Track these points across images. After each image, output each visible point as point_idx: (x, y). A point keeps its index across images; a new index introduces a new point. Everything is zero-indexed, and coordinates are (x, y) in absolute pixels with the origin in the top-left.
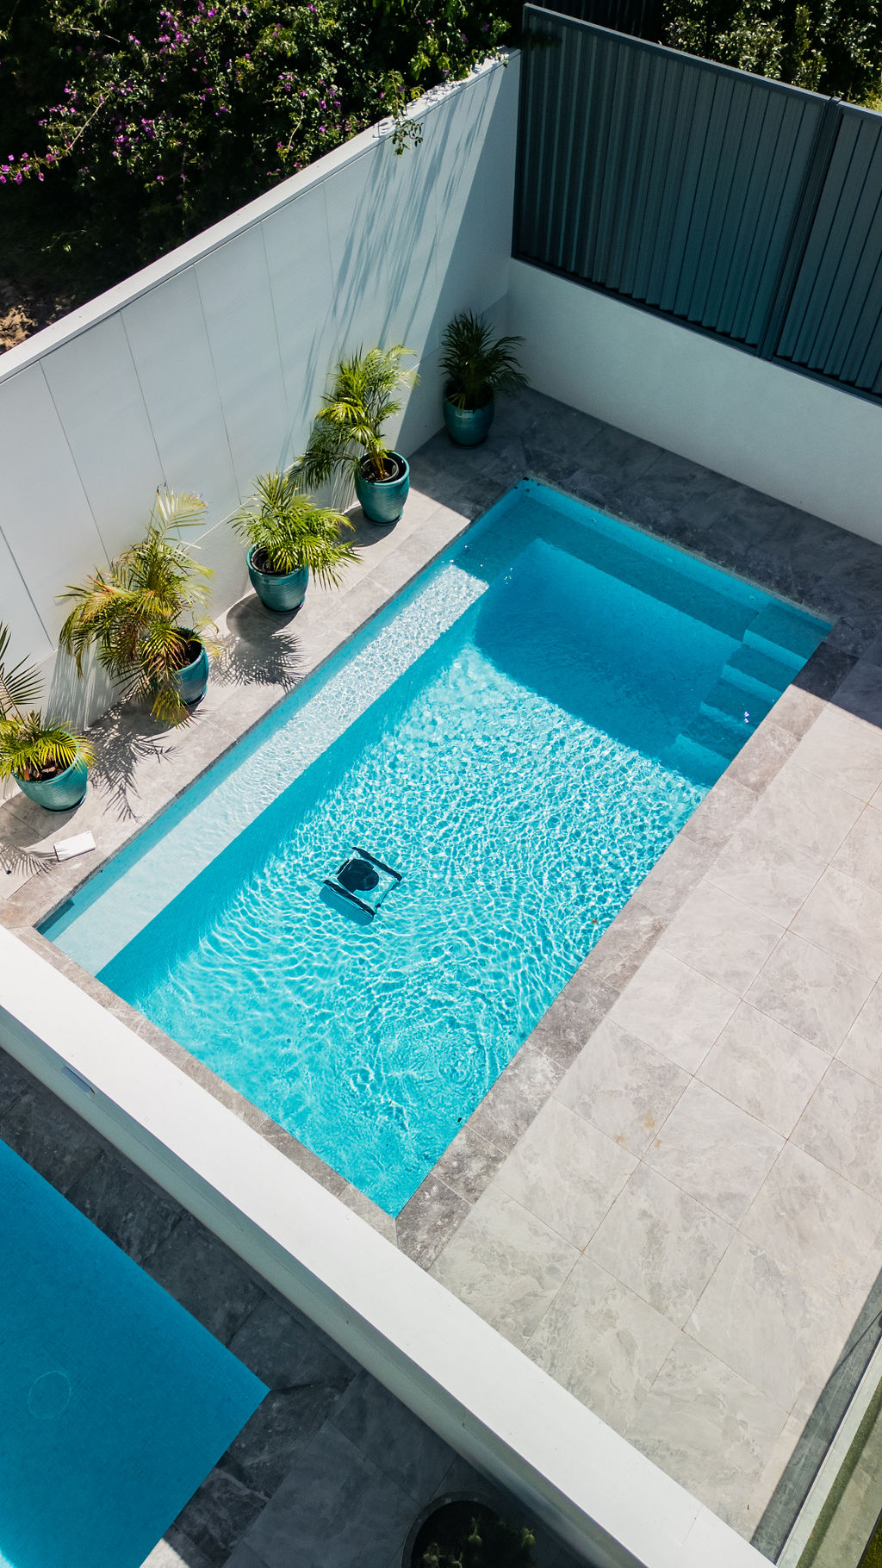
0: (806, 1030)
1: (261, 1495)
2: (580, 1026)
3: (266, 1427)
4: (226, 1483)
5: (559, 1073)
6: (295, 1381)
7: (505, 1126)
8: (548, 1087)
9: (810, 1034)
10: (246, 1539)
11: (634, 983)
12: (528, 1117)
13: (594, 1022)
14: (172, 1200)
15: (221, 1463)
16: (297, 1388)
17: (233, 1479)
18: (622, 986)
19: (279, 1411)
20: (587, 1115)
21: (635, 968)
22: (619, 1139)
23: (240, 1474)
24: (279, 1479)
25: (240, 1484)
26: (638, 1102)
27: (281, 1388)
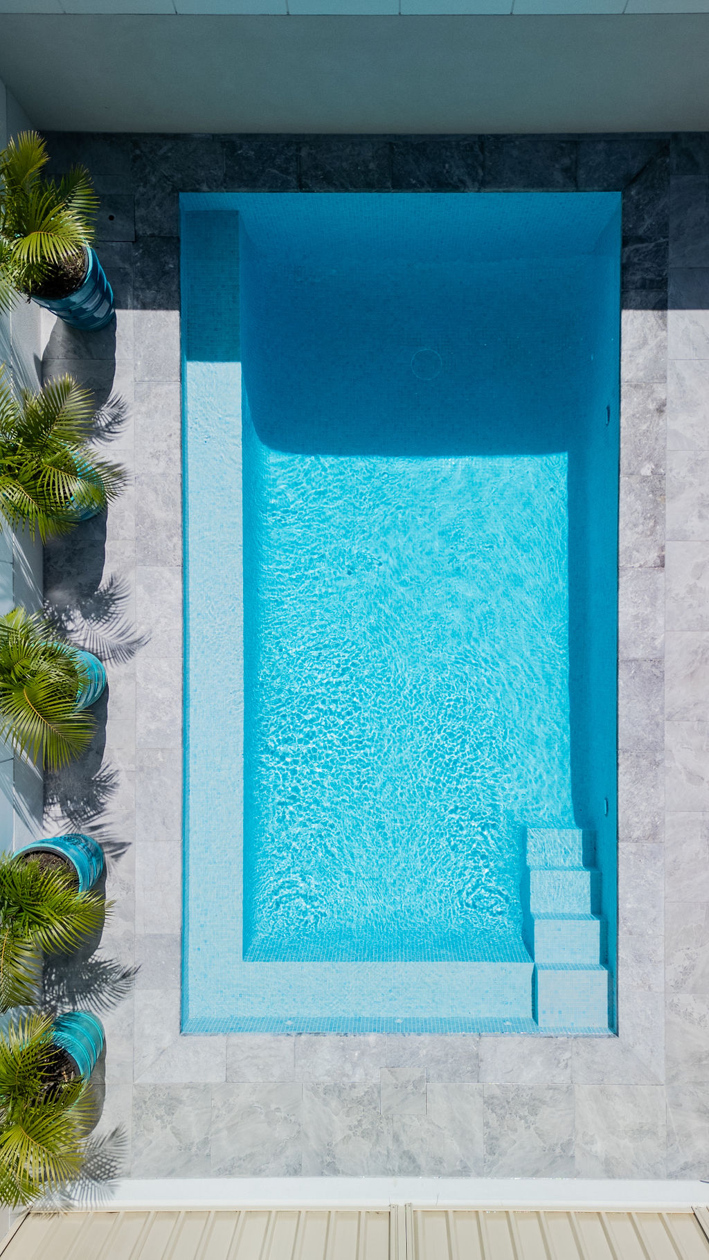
1: (662, 240)
4: (637, 250)
6: (635, 172)
16: (638, 175)
17: (640, 246)
19: (638, 193)
23: (641, 240)
24: (666, 224)
25: (644, 245)
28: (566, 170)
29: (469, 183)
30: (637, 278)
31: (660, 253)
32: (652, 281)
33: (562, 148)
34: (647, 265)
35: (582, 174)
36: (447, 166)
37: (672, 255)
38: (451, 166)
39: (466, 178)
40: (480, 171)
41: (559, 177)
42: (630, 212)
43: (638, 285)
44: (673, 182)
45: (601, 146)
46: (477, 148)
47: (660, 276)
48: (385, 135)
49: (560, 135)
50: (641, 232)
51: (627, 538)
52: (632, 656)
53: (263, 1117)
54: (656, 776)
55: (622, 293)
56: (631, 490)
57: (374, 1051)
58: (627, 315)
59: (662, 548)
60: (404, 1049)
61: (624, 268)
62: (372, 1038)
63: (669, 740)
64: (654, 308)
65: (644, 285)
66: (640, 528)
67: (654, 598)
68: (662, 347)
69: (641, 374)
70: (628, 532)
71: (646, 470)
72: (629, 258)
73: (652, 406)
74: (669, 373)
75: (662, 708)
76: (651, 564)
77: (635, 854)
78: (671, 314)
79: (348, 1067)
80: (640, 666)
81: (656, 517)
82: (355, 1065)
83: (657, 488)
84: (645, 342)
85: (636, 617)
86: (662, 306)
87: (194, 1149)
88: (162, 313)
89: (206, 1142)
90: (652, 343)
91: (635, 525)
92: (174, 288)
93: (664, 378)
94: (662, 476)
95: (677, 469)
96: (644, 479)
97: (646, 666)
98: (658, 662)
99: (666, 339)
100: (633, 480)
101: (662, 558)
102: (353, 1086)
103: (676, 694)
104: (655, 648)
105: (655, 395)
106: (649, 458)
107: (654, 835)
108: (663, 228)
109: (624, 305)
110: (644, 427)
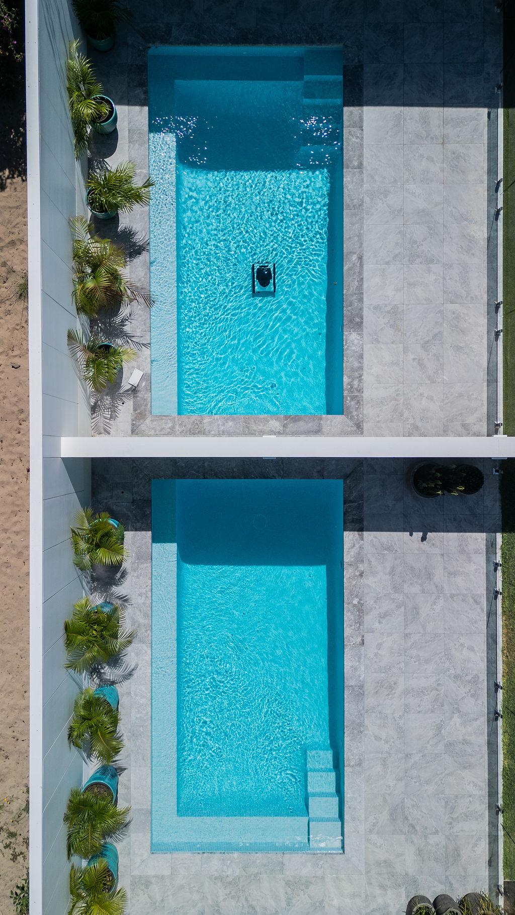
1: (361, 502)
2: (357, 314)
3: (350, 488)
4: (350, 506)
5: (361, 335)
6: (349, 473)
7: (356, 364)
8: (361, 342)
10: (365, 513)
12: (361, 356)
13: (361, 309)
14: (275, 459)
15: (345, 503)
17: (351, 504)
18: (362, 289)
19: (350, 482)
20: (379, 342)
22: (393, 343)
23: (351, 502)
24: (362, 495)
25: (354, 504)
26: (392, 326)
27: (346, 477)
28: (318, 472)
29: (277, 477)
30: (350, 518)
31: (360, 508)
32: (357, 519)
33: (317, 463)
34: (354, 512)
35: (325, 473)
36: (267, 470)
37: (365, 508)
38: (269, 470)
40: (282, 472)
41: (315, 474)
42: (347, 490)
43: (351, 521)
44: (365, 478)
45: (333, 462)
46: (281, 463)
47: (360, 517)
48: (241, 458)
49: (316, 458)
50: (351, 498)
51: (347, 632)
52: (350, 684)
53: (187, 890)
54: (361, 737)
55: (344, 524)
56: (349, 610)
57: (237, 860)
58: (346, 533)
59: (363, 636)
60: (250, 860)
61: (345, 514)
62: (236, 855)
63: (367, 722)
64: (358, 531)
65: (353, 521)
66: (353, 627)
67: (360, 658)
68: (361, 548)
69: (353, 559)
70: (348, 629)
71: (355, 602)
72: (346, 509)
73: (357, 574)
74: (364, 559)
75: (363, 708)
76: (358, 643)
77: (351, 772)
78: (365, 534)
79: (225, 868)
80: (354, 689)
81: (360, 622)
82: (228, 867)
83: (360, 610)
84: (354, 546)
85: (352, 667)
86: (361, 530)
87: (157, 904)
88: (144, 532)
89: (163, 901)
90: (357, 546)
91: (351, 626)
92: (149, 522)
93: (362, 561)
94: (362, 605)
95: (369, 601)
96: (355, 606)
97: (356, 689)
98: (361, 687)
99: (363, 544)
100: (350, 606)
101: (363, 640)
102: (227, 876)
103: (370, 701)
104: (360, 681)
105: (359, 569)
106: (357, 596)
107: (360, 764)
108: (361, 497)
109: (345, 530)
110: (354, 583)
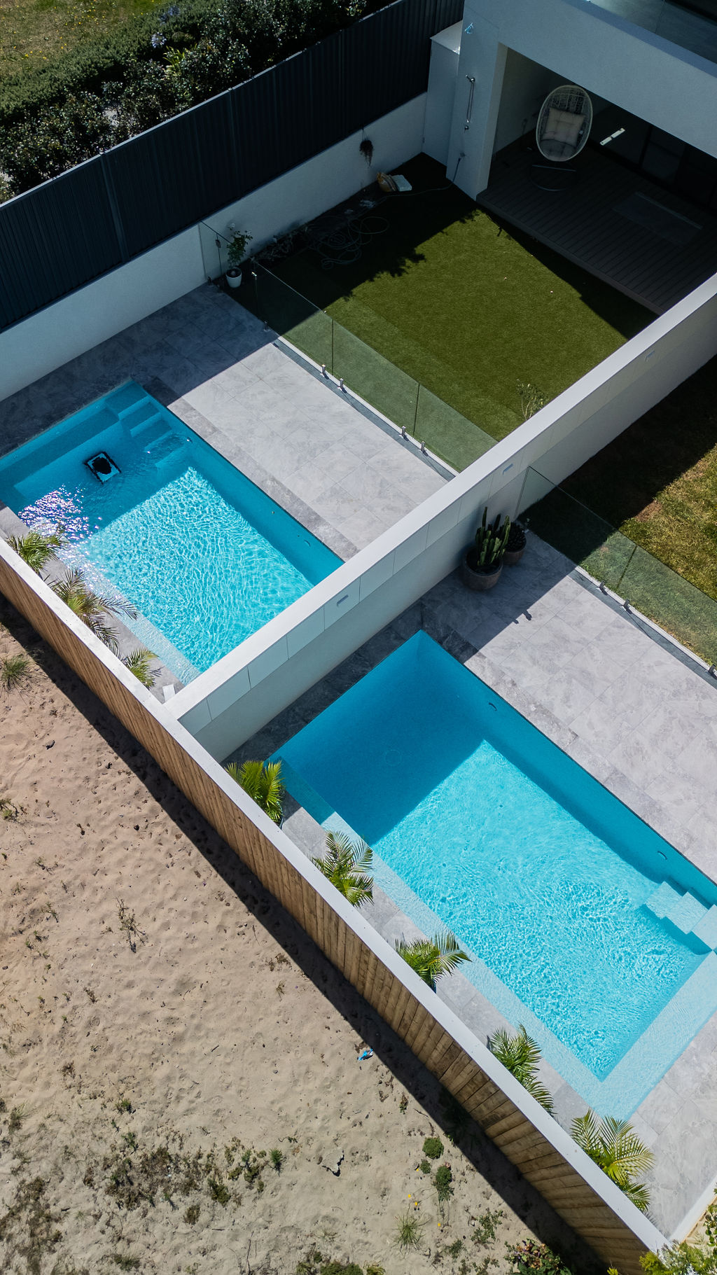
0: (326, 446)
1: (452, 632)
2: (309, 514)
3: (433, 629)
4: (447, 643)
5: (327, 524)
6: (420, 620)
7: (344, 545)
8: (332, 529)
9: (328, 445)
10: (464, 637)
11: (296, 493)
12: (342, 537)
13: (308, 509)
14: (351, 656)
15: (440, 643)
16: (422, 619)
17: (447, 640)
18: (296, 497)
19: (428, 625)
20: (345, 518)
21: (289, 491)
22: (355, 511)
23: (445, 638)
24: (448, 626)
25: (448, 638)
26: (343, 502)
27: (421, 625)
28: (396, 638)
29: (366, 669)
30: (457, 650)
31: (456, 636)
32: (463, 647)
33: (388, 633)
34: (456, 643)
35: (402, 635)
37: (461, 634)
38: (355, 670)
39: (364, 669)
40: (367, 663)
41: (395, 642)
42: (432, 633)
43: (460, 652)
44: (436, 612)
45: (400, 621)
46: (358, 657)
47: (464, 643)
48: (321, 680)
49: (382, 629)
50: (442, 635)
51: (554, 737)
52: (605, 778)
54: (665, 815)
55: (457, 660)
56: (536, 720)
58: (466, 664)
59: (570, 730)
61: (449, 651)
63: (654, 797)
64: (474, 654)
65: (463, 650)
66: (554, 730)
67: (587, 750)
68: (491, 664)
69: (494, 678)
70: (552, 735)
71: (533, 708)
72: (447, 647)
73: (510, 686)
74: (503, 670)
75: (637, 787)
76: (572, 739)
78: (481, 651)
79: (698, 1069)
80: (612, 779)
81: (555, 721)
83: (544, 711)
84: (484, 668)
85: (590, 762)
86: (475, 651)
88: (296, 814)
90: (486, 666)
91: (551, 730)
92: (292, 800)
93: (503, 673)
94: (541, 705)
95: (543, 699)
96: (536, 712)
97: (614, 777)
98: (616, 771)
99: (489, 660)
100: (533, 715)
101: (573, 733)
103: (636, 777)
104: (609, 767)
105: (507, 681)
106: (529, 703)
108: (448, 628)
109: (462, 662)
110: (515, 695)
